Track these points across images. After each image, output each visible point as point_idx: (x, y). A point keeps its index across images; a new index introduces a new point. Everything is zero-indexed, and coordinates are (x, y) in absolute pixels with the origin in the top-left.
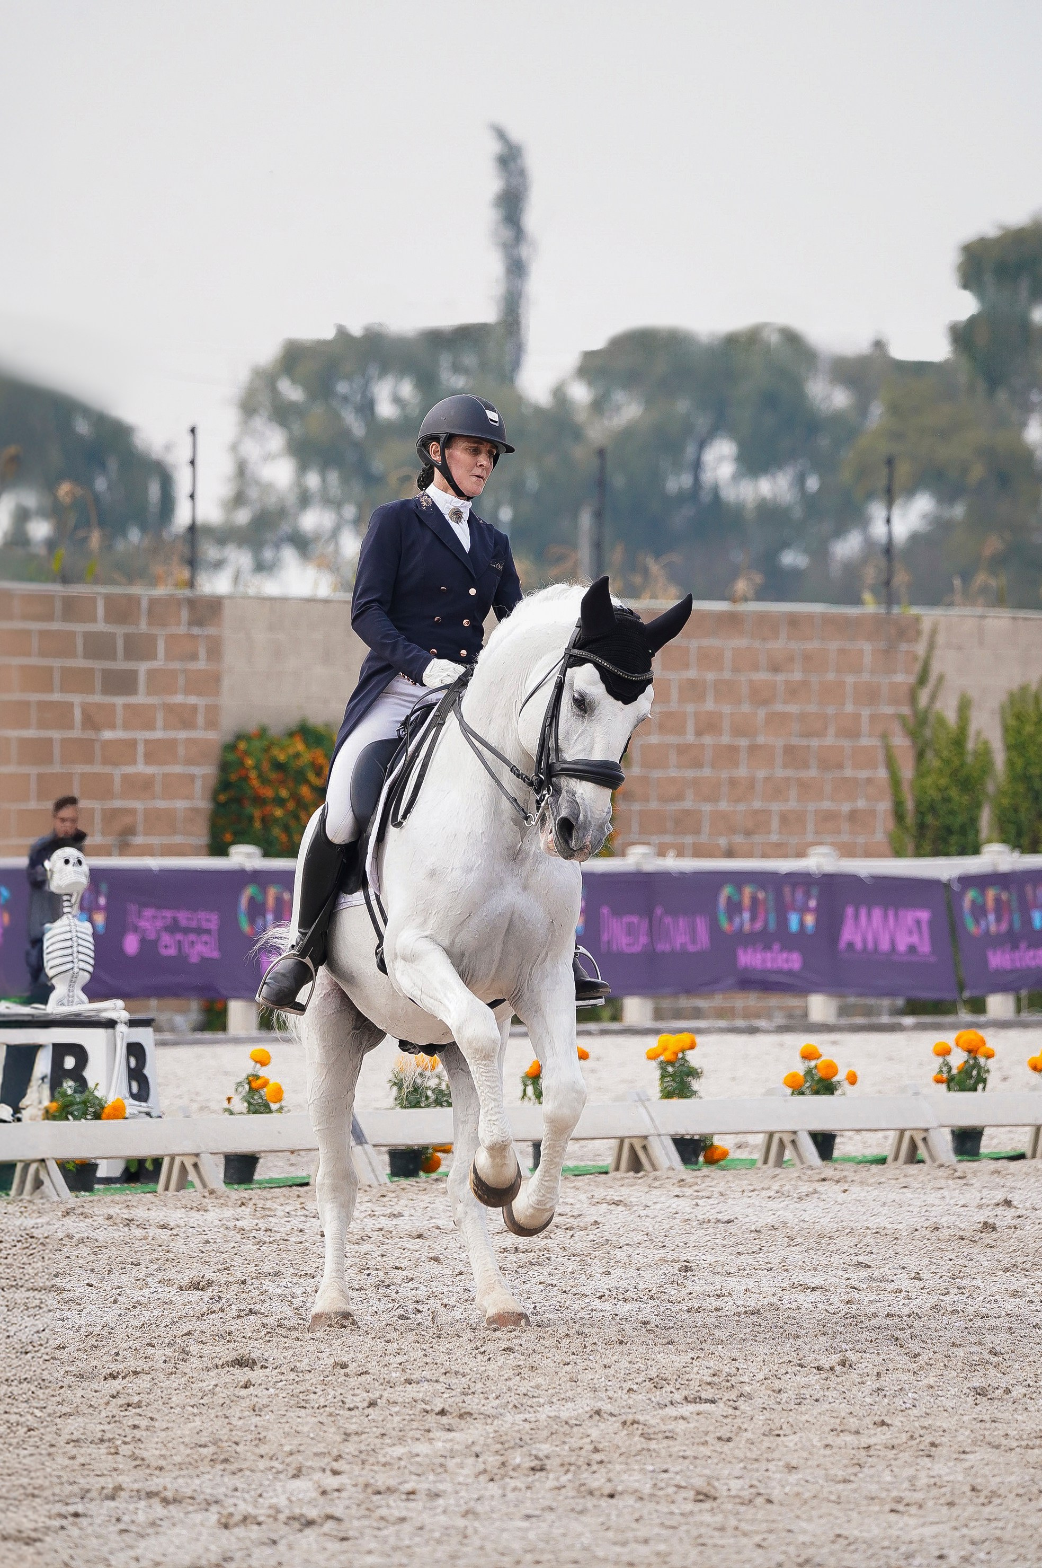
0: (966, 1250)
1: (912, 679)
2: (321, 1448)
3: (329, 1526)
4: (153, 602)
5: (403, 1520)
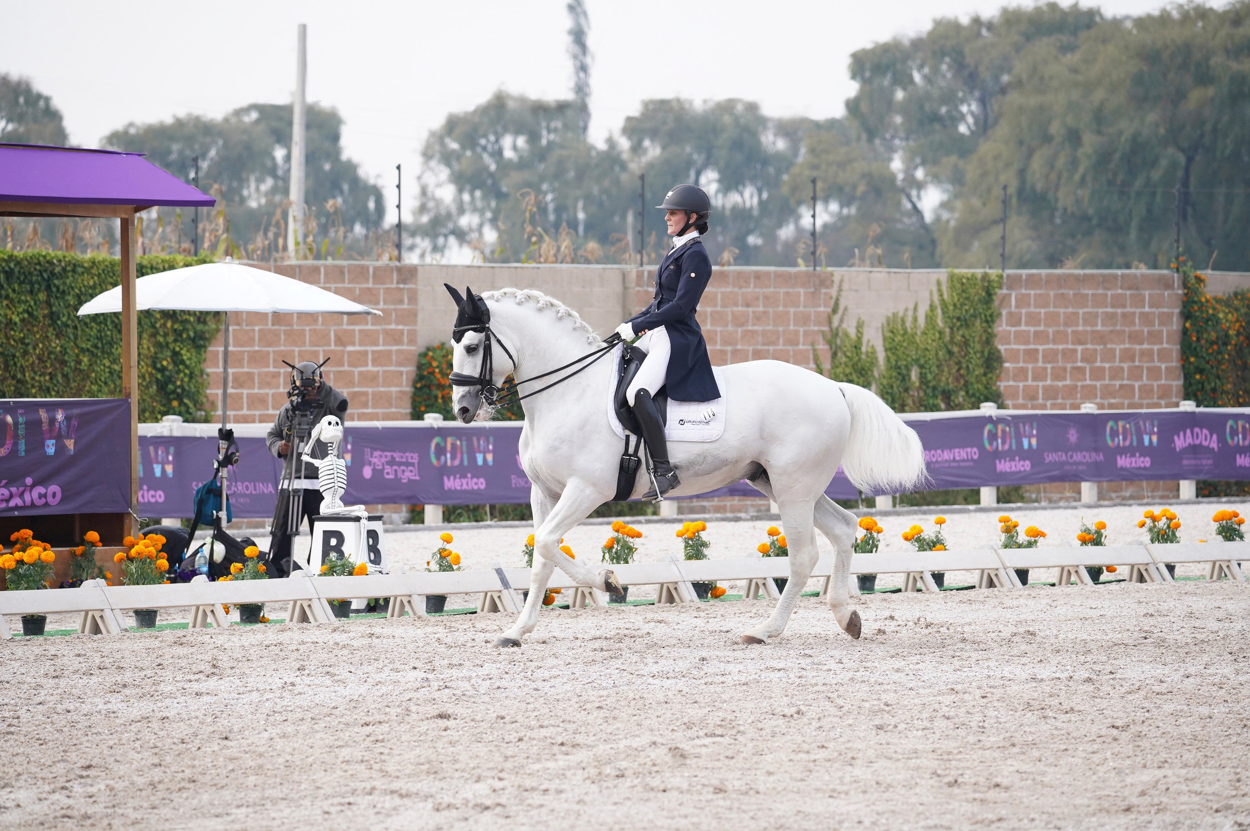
0: (869, 646)
1: (829, 310)
2: (491, 765)
3: (498, 810)
4: (376, 269)
5: (541, 806)
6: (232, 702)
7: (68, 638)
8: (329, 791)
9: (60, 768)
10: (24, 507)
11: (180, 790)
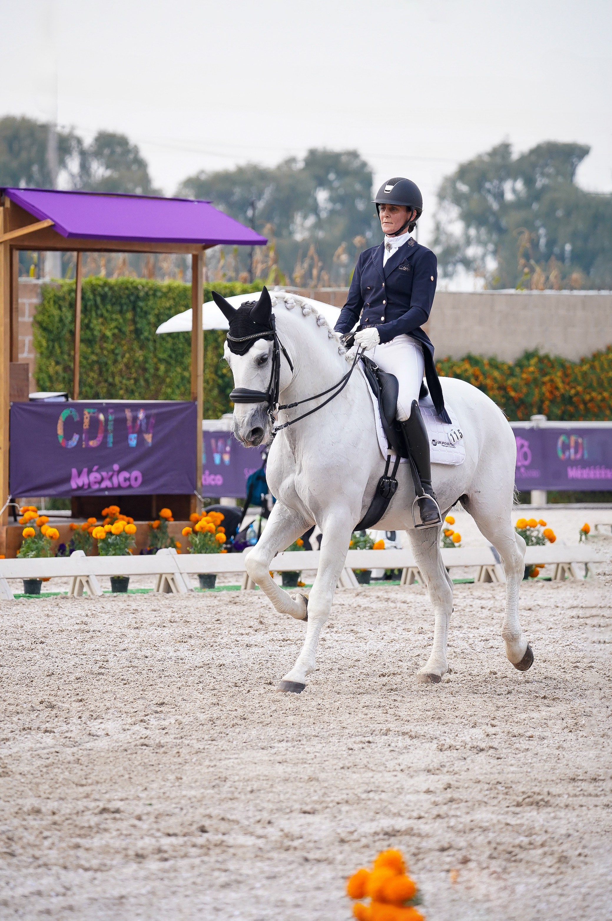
6: (275, 653)
7: (146, 596)
8: (352, 731)
9: (140, 705)
10: (112, 489)
11: (233, 726)
